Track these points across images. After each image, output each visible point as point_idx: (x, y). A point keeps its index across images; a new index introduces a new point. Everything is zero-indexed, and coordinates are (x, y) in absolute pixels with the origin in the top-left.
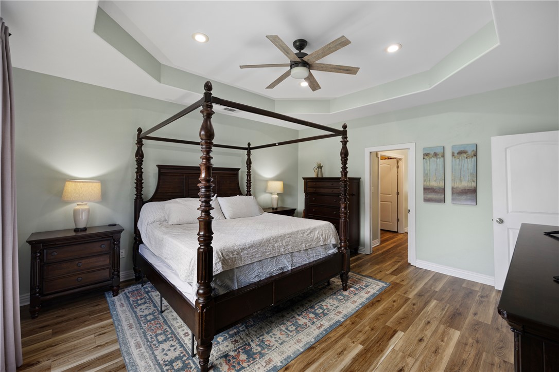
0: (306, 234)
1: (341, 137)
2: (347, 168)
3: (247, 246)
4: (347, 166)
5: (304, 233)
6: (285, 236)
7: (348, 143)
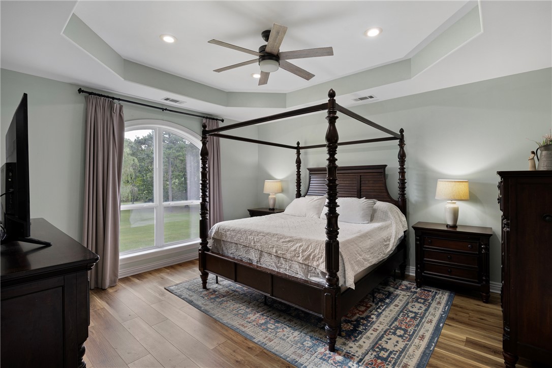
0: (282, 240)
1: (327, 110)
2: (337, 160)
3: (231, 229)
4: (336, 156)
5: (281, 238)
6: (260, 233)
7: (337, 121)
